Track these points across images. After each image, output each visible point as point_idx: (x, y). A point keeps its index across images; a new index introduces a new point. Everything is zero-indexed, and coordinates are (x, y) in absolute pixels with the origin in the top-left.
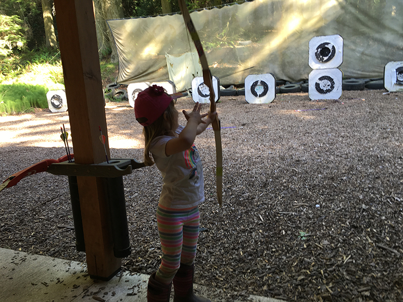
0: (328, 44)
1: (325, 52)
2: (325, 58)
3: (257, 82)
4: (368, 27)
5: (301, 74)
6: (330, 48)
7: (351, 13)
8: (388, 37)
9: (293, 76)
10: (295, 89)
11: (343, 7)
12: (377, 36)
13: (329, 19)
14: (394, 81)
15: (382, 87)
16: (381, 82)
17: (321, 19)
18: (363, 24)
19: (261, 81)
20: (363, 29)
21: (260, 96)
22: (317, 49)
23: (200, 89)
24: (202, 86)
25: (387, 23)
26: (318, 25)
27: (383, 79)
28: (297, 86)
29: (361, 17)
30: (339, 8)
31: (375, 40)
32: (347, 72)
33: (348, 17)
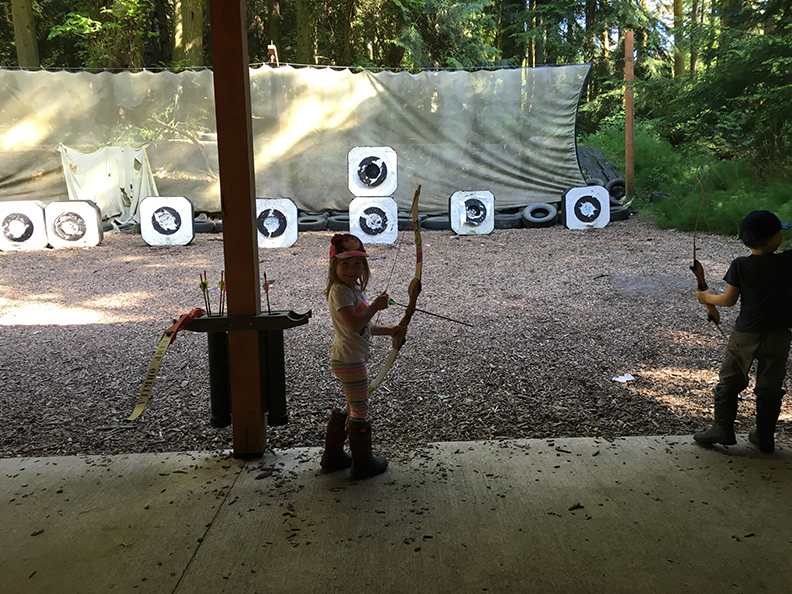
0: (376, 159)
1: (372, 172)
2: (373, 181)
3: (268, 211)
4: (418, 133)
5: (324, 201)
6: (380, 166)
7: (395, 111)
8: (449, 154)
9: (311, 204)
10: (318, 225)
11: (385, 101)
12: (433, 149)
13: (366, 116)
14: (464, 220)
15: (447, 226)
16: (446, 219)
17: (352, 116)
18: (414, 129)
19: (275, 211)
20: (414, 136)
21: (274, 235)
23: (157, 219)
24: (160, 214)
25: (447, 132)
26: (349, 125)
27: (449, 214)
28: (320, 220)
29: (410, 117)
30: (378, 102)
31: (433, 156)
32: (403, 204)
33: (392, 116)
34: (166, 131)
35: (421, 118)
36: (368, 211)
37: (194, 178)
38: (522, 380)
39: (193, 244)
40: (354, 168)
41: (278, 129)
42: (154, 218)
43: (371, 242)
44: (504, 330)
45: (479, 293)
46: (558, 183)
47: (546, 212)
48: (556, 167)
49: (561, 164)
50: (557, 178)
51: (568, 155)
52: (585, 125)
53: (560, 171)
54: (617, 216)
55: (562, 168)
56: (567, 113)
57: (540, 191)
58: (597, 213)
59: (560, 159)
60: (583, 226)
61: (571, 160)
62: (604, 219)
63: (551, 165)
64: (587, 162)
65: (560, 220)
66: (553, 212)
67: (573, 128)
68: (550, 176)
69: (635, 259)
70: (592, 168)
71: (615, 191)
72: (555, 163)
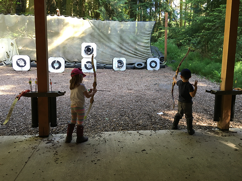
0: (90, 46)
1: (89, 50)
2: (89, 53)
3: (55, 61)
4: (104, 39)
5: (74, 59)
6: (91, 48)
7: (97, 32)
8: (113, 46)
9: (70, 59)
10: (72, 66)
11: (93, 29)
12: (108, 44)
13: (87, 33)
14: (117, 66)
15: (112, 68)
16: (111, 66)
17: (83, 33)
18: (102, 38)
19: (57, 61)
20: (102, 40)
21: (57, 69)
22: (85, 48)
23: (18, 62)
24: (19, 60)
25: (112, 39)
26: (82, 35)
27: (112, 64)
28: (72, 65)
29: (101, 34)
30: (91, 28)
31: (108, 46)
32: (99, 61)
33: (96, 34)
34: (22, 34)
35: (105, 35)
36: (87, 62)
37: (31, 50)
38: (131, 114)
39: (30, 71)
40: (83, 49)
41: (59, 35)
42: (17, 62)
43: (88, 72)
44: (126, 99)
45: (120, 88)
46: (145, 56)
47: (141, 65)
48: (145, 52)
49: (146, 51)
50: (145, 55)
51: (148, 48)
52: (153, 40)
53: (146, 53)
54: (162, 67)
55: (146, 52)
56: (148, 36)
57: (140, 58)
58: (156, 66)
59: (146, 49)
60: (152, 69)
61: (149, 50)
62: (158, 68)
63: (143, 51)
64: (154, 50)
65: (145, 68)
66: (143, 65)
67: (150, 40)
68: (143, 54)
69: (166, 79)
70: (155, 53)
71: (162, 59)
72: (144, 51)
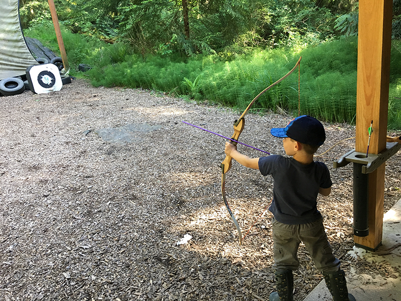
47: (16, 84)
48: (13, 52)
49: (16, 50)
50: (16, 59)
51: (20, 44)
53: (16, 55)
55: (18, 53)
59: (15, 47)
61: (23, 47)
64: (32, 47)
66: (21, 84)
71: (58, 63)
